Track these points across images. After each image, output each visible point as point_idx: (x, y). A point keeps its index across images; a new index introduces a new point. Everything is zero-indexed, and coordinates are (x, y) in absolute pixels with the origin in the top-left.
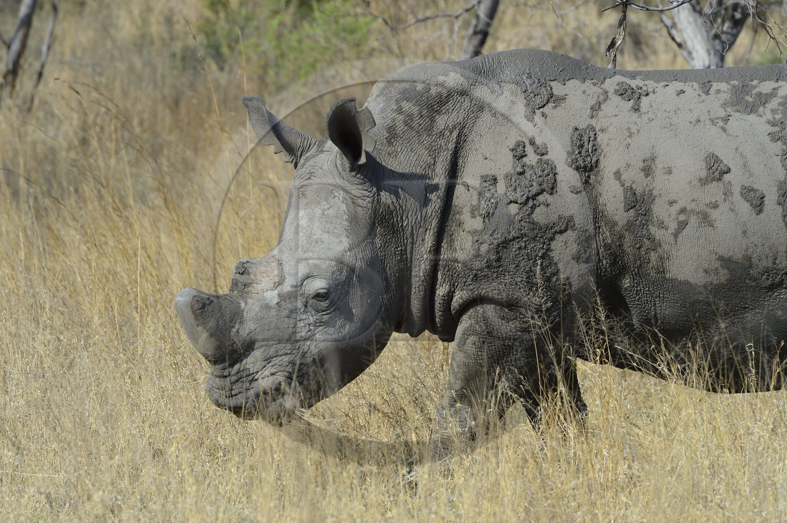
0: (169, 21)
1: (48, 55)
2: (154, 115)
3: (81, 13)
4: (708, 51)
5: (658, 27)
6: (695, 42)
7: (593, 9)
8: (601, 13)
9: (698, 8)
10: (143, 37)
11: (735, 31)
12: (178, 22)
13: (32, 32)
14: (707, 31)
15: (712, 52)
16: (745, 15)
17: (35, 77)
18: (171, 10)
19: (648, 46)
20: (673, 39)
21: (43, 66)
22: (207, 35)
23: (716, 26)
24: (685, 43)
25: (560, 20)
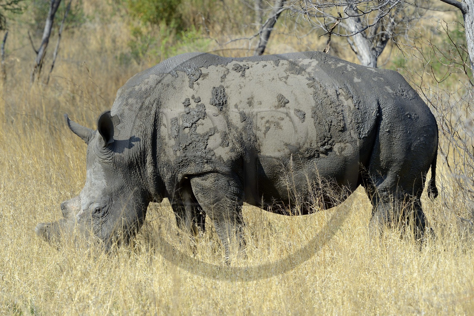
0: (114, 41)
1: (56, 57)
2: (106, 85)
3: (72, 37)
4: (370, 56)
5: (346, 44)
6: (364, 51)
7: (315, 36)
8: (319, 38)
9: (365, 35)
10: (102, 48)
11: (382, 46)
12: (118, 42)
13: (48, 47)
14: (369, 46)
15: (372, 56)
16: (387, 39)
17: (50, 67)
18: (115, 36)
19: (341, 53)
20: (353, 50)
21: (54, 62)
22: (132, 48)
23: (373, 44)
24: (359, 52)
25: (299, 41)
